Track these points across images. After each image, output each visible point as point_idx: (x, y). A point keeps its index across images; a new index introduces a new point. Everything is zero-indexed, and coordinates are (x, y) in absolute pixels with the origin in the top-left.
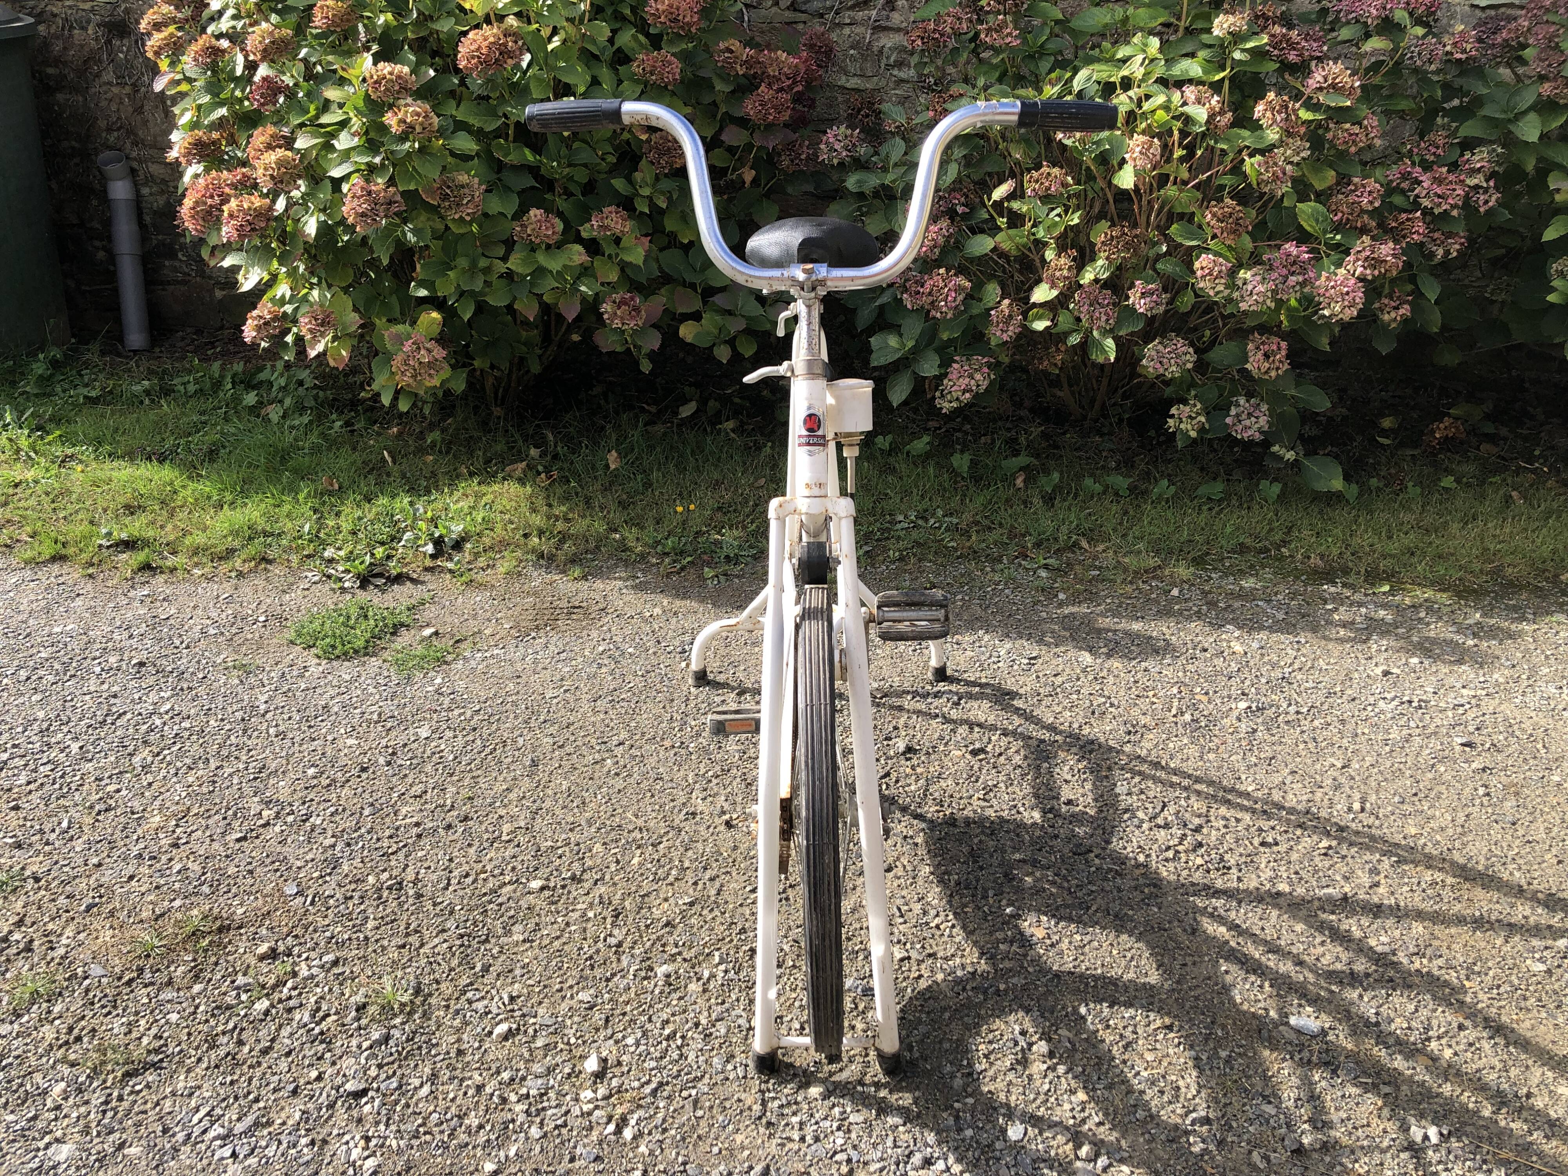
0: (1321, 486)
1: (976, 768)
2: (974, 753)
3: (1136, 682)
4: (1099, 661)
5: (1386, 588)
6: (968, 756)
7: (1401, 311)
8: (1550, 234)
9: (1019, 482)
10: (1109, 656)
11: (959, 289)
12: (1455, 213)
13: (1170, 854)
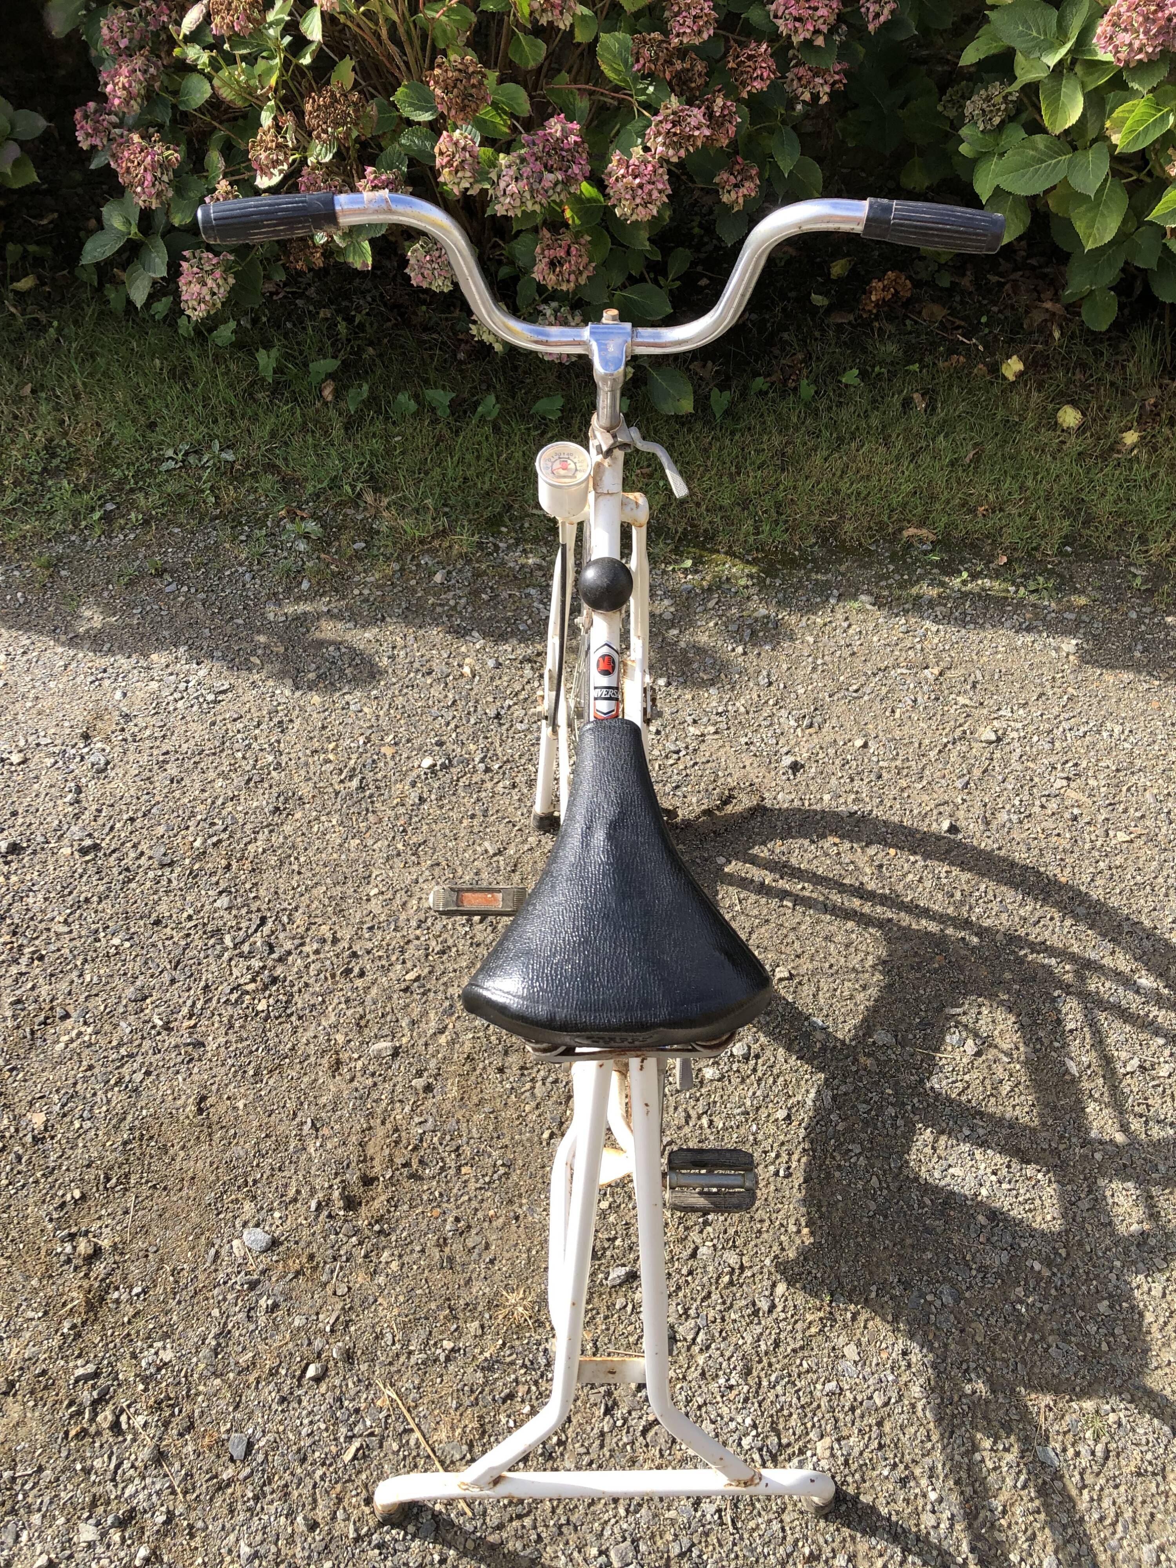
0: (668, 408)
1: (77, 875)
2: (84, 851)
3: (324, 728)
4: (298, 694)
5: (688, 563)
6: (77, 855)
7: (743, 191)
8: (970, 56)
9: (328, 393)
10: (311, 686)
11: (164, 165)
12: (820, 41)
13: (234, 997)
